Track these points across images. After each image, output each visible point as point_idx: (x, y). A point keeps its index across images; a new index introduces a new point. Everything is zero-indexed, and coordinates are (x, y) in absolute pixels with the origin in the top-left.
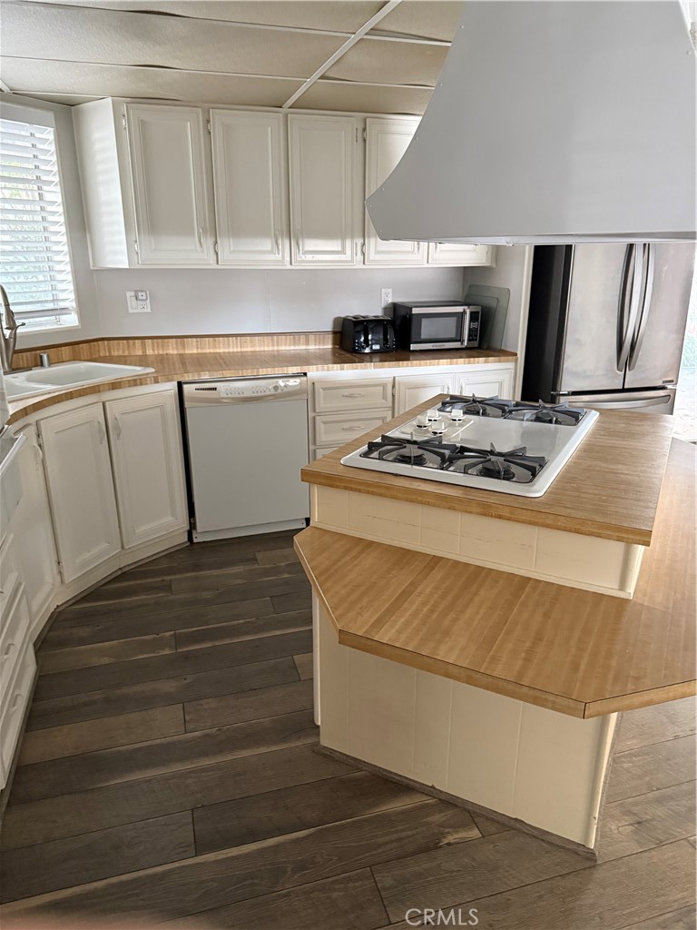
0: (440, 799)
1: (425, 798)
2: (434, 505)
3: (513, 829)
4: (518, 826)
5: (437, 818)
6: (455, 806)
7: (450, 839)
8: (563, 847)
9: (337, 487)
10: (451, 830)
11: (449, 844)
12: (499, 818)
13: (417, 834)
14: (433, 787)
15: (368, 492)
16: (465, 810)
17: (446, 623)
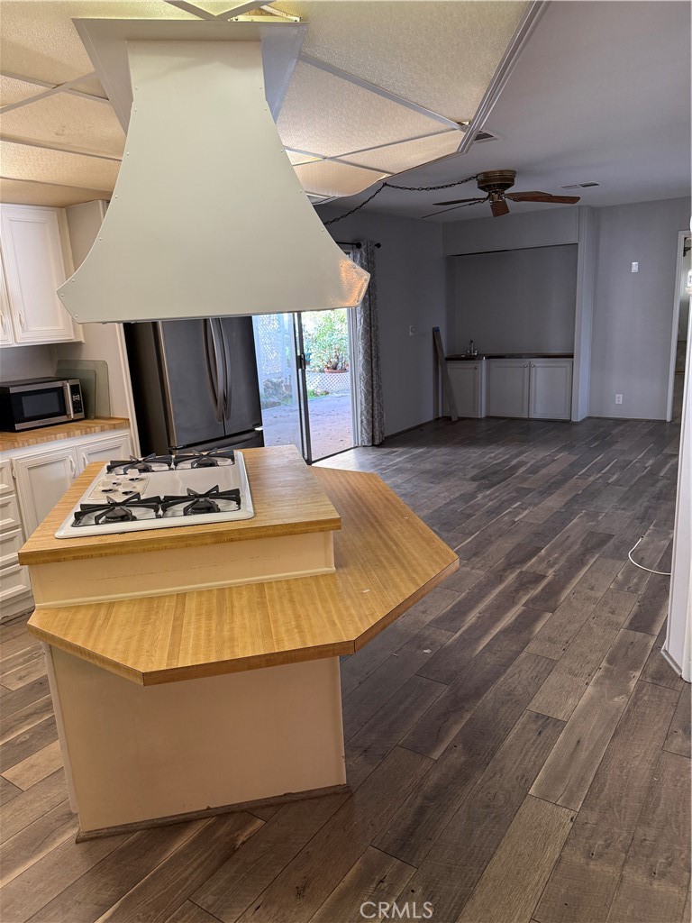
0: (217, 815)
1: (205, 821)
2: (171, 548)
3: (285, 803)
4: (288, 798)
5: (222, 831)
6: (233, 813)
7: (242, 839)
8: (326, 795)
9: (65, 560)
10: (239, 832)
11: (243, 843)
12: (272, 801)
13: (213, 851)
14: (208, 808)
15: (101, 555)
16: (242, 811)
17: (226, 634)
